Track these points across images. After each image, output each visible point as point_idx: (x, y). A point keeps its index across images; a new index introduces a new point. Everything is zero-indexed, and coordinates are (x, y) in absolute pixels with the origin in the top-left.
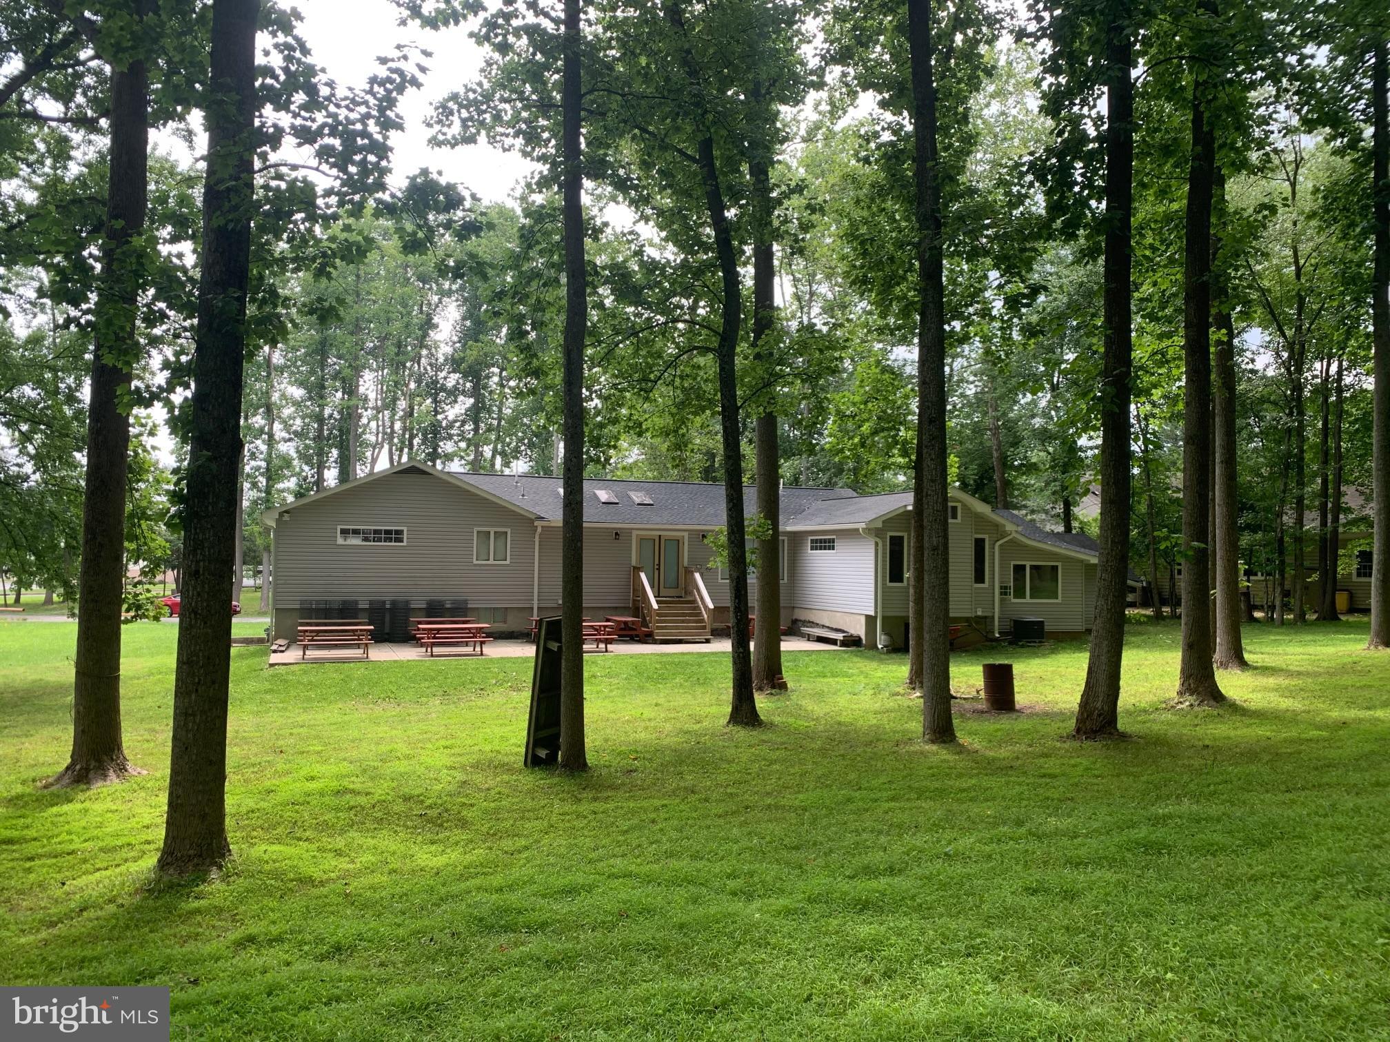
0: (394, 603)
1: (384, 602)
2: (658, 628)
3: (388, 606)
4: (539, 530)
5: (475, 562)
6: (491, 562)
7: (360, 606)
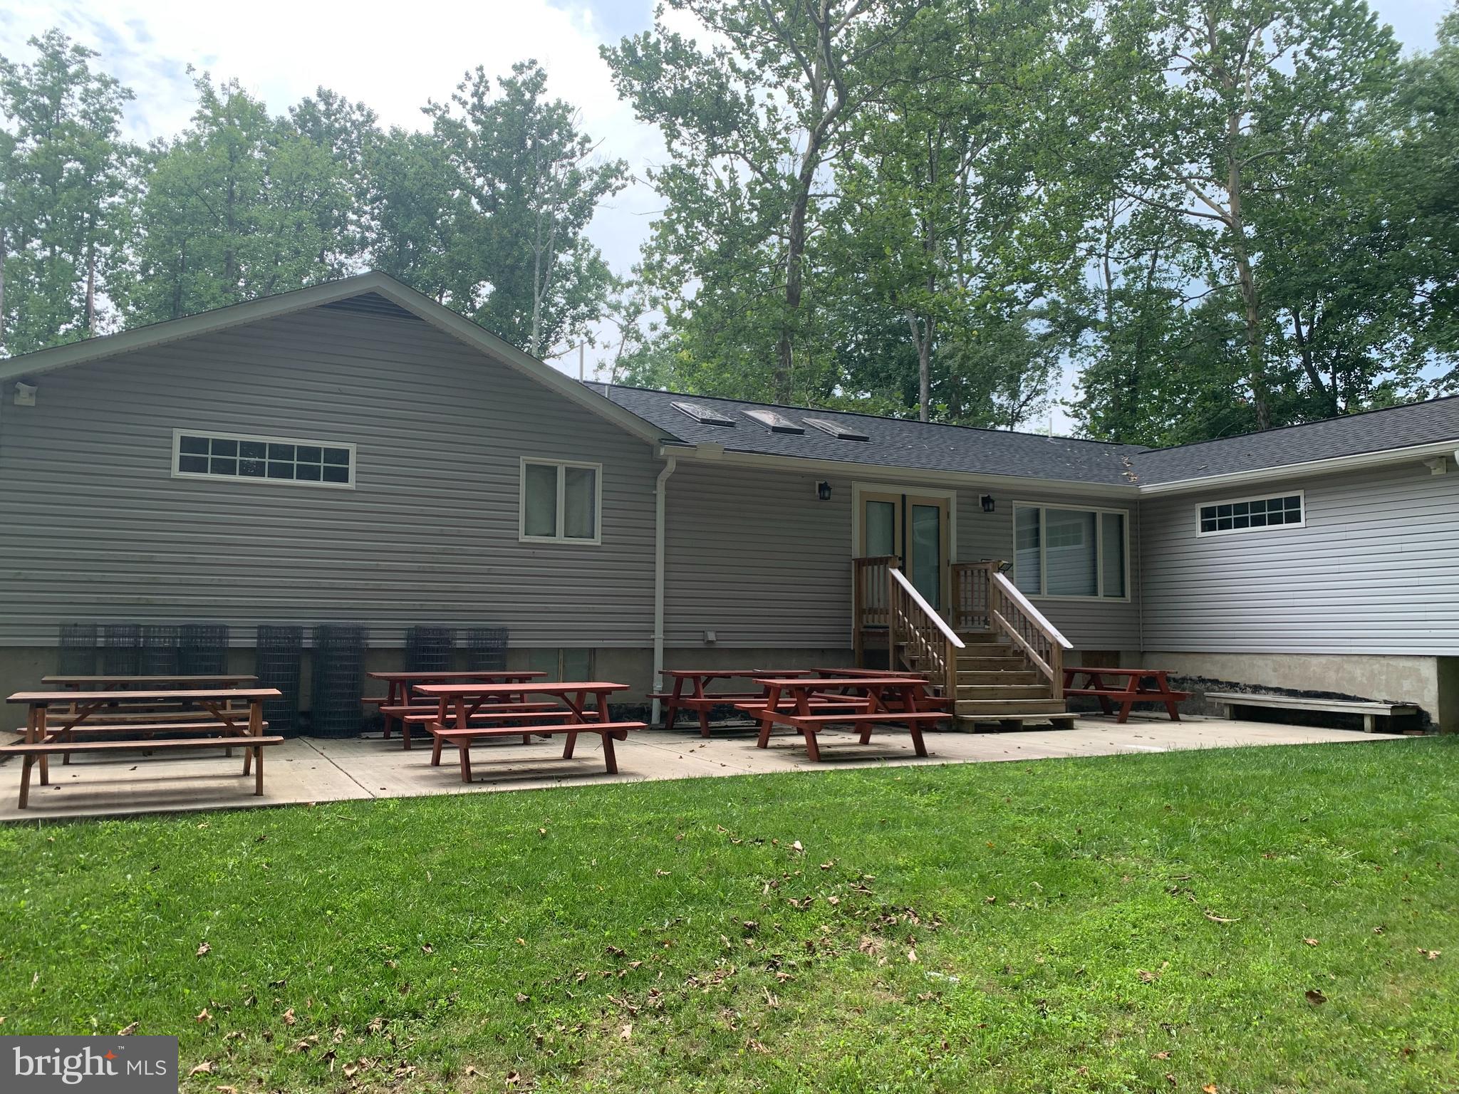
0: (323, 633)
1: (296, 632)
2: (964, 694)
3: (307, 643)
4: (671, 466)
5: (524, 539)
6: (560, 539)
7: (233, 643)
